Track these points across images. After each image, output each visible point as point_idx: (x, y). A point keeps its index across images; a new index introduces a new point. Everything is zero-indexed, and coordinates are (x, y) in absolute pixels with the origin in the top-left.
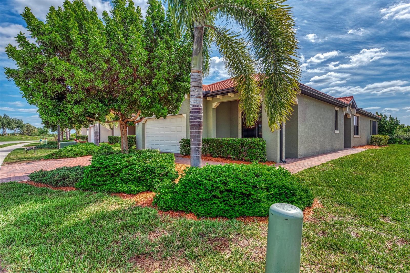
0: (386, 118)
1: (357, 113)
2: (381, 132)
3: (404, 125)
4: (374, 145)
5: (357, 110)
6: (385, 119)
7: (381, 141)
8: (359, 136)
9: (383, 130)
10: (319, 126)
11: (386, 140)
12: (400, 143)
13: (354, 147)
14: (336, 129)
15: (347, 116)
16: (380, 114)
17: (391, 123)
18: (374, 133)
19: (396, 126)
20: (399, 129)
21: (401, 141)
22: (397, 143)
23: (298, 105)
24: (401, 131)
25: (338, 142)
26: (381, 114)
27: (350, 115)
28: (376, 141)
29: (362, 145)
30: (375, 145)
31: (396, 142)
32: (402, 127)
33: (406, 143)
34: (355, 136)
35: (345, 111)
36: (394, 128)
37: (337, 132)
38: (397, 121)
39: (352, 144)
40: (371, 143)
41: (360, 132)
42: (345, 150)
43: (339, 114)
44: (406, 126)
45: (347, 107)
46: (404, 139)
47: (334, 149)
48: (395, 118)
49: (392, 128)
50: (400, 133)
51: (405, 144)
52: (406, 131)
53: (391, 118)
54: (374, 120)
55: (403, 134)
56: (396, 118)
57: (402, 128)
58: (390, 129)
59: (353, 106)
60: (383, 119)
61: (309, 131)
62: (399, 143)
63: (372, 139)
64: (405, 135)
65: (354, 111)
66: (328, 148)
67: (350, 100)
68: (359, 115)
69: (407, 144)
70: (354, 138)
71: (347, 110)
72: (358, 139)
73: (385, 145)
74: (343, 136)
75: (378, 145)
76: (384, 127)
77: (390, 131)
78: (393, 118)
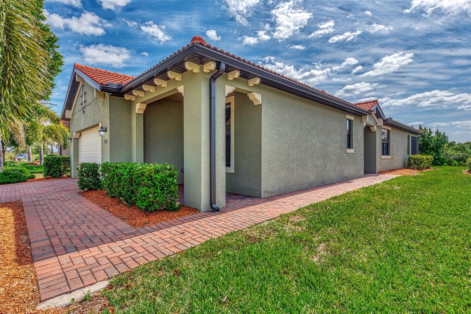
0: (432, 133)
1: (384, 124)
2: (425, 150)
3: (454, 142)
4: (412, 169)
5: (384, 121)
6: (429, 135)
7: (421, 162)
8: (390, 157)
9: (427, 148)
10: (314, 142)
11: (429, 162)
12: (450, 164)
13: (381, 172)
14: (349, 146)
15: (371, 128)
16: (423, 129)
17: (438, 140)
18: (414, 152)
19: (444, 144)
20: (448, 146)
21: (451, 161)
22: (446, 164)
23: (261, 105)
24: (450, 149)
25: (354, 165)
26: (425, 128)
27: (375, 128)
28: (415, 163)
29: (394, 168)
30: (414, 169)
31: (444, 163)
32: (452, 144)
33: (457, 164)
34: (383, 157)
35: (365, 122)
36: (441, 146)
37: (351, 151)
38: (445, 137)
39: (378, 168)
40: (408, 165)
41: (393, 150)
42: (365, 177)
43: (354, 124)
44: (457, 143)
45: (367, 115)
46: (455, 159)
47: (346, 177)
48: (442, 134)
49: (438, 145)
50: (450, 152)
51: (455, 165)
52: (457, 149)
53: (438, 133)
54: (413, 136)
55: (453, 153)
56: (444, 133)
57: (452, 146)
58: (437, 147)
59: (379, 115)
60: (428, 134)
61: (291, 150)
62: (448, 164)
63: (409, 160)
64: (456, 154)
65: (380, 122)
66: (333, 175)
67: (373, 106)
68: (390, 129)
69: (458, 166)
70: (381, 160)
71: (368, 120)
72: (389, 161)
73: (427, 168)
74: (363, 157)
75: (418, 169)
76: (428, 144)
77: (436, 149)
78: (440, 133)
